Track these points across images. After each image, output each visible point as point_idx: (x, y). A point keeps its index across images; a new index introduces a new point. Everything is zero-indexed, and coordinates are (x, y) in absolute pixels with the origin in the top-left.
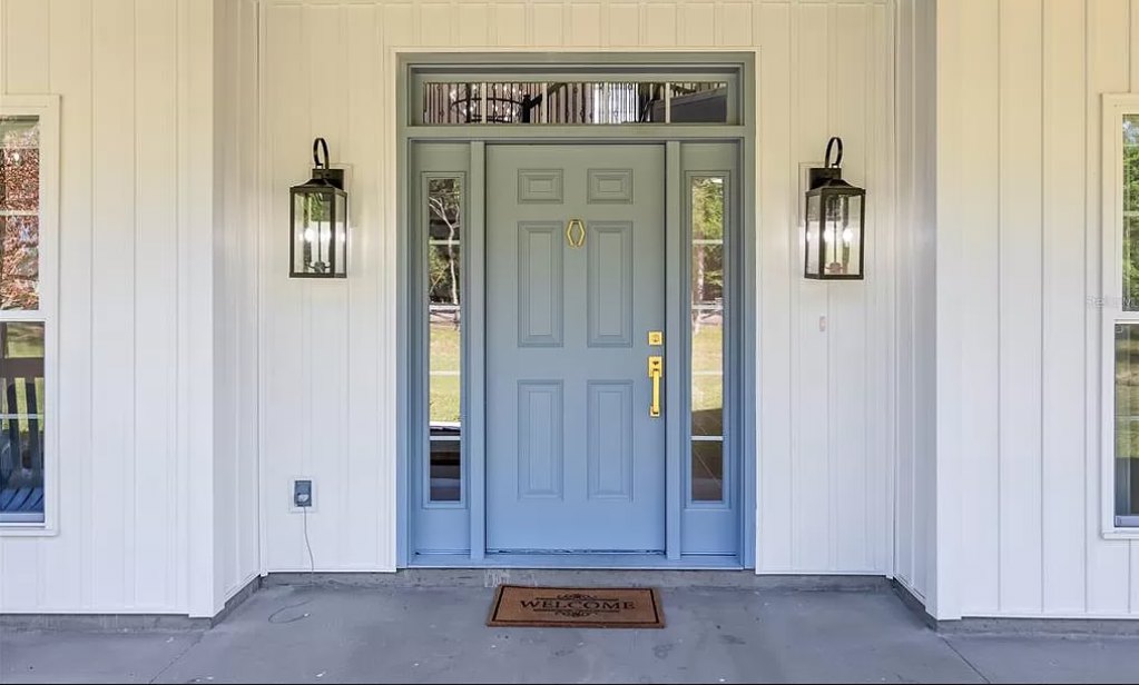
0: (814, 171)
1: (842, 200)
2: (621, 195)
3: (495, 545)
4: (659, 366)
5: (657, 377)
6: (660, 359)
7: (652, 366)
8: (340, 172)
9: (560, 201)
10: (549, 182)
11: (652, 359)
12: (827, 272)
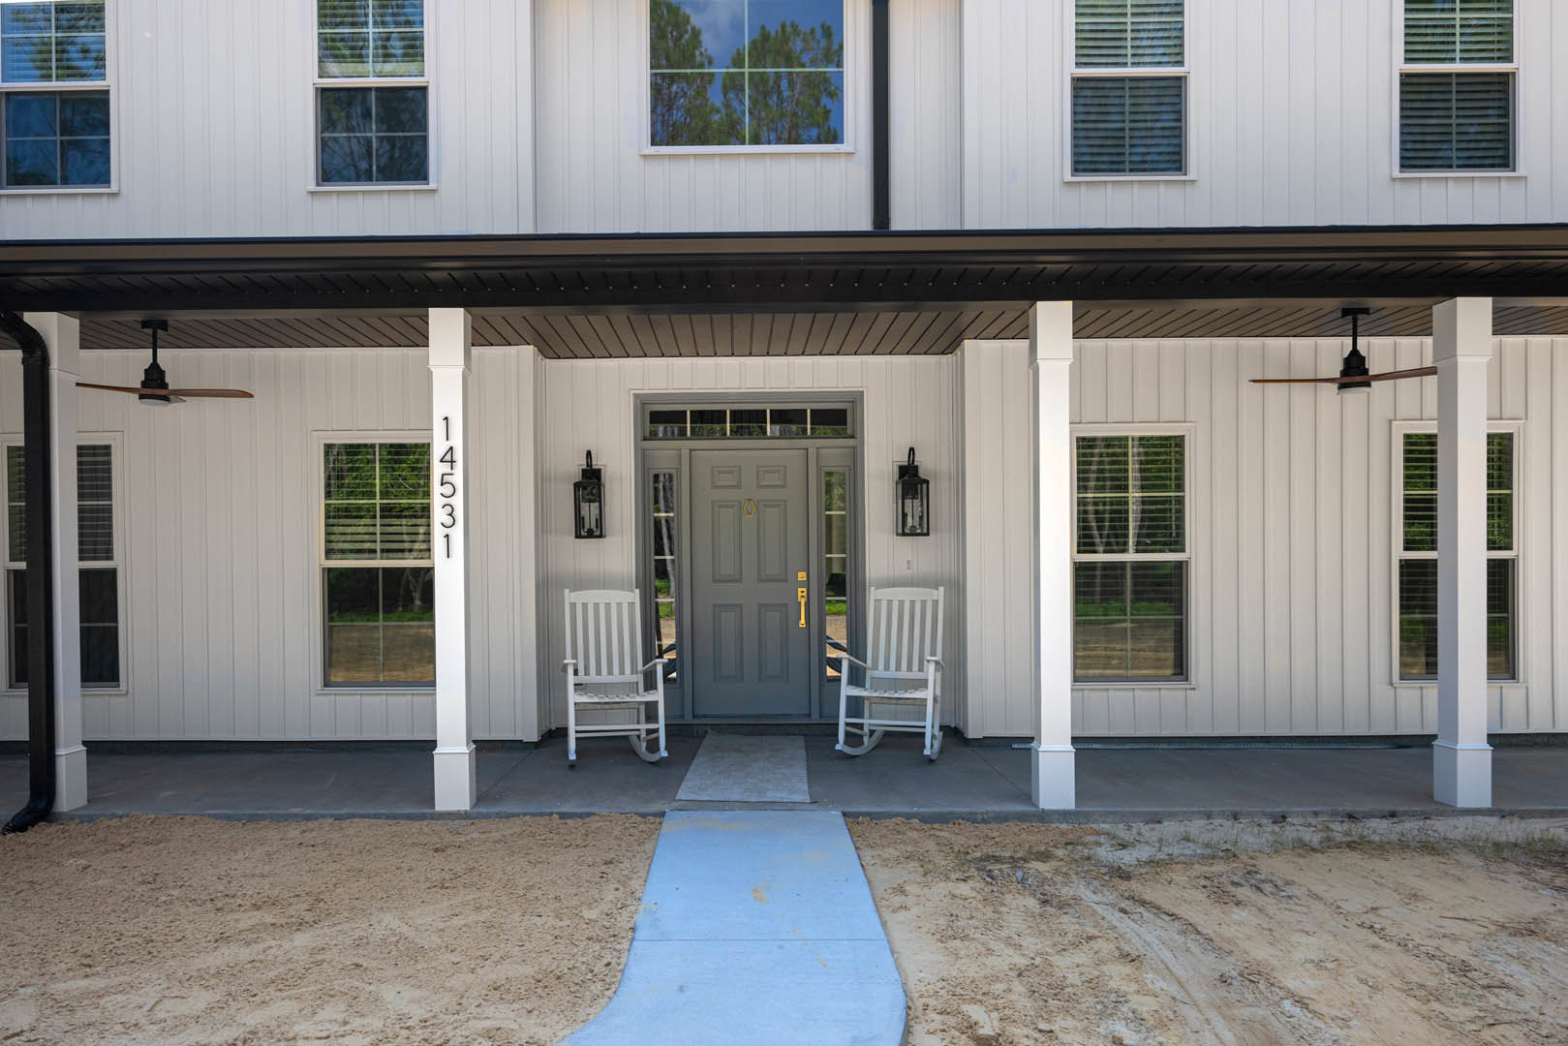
0: (901, 468)
1: (919, 486)
2: (779, 483)
3: (700, 711)
4: (805, 594)
5: (803, 601)
6: (805, 589)
7: (800, 594)
8: (599, 470)
9: (738, 486)
10: (730, 475)
11: (800, 590)
12: (907, 531)
